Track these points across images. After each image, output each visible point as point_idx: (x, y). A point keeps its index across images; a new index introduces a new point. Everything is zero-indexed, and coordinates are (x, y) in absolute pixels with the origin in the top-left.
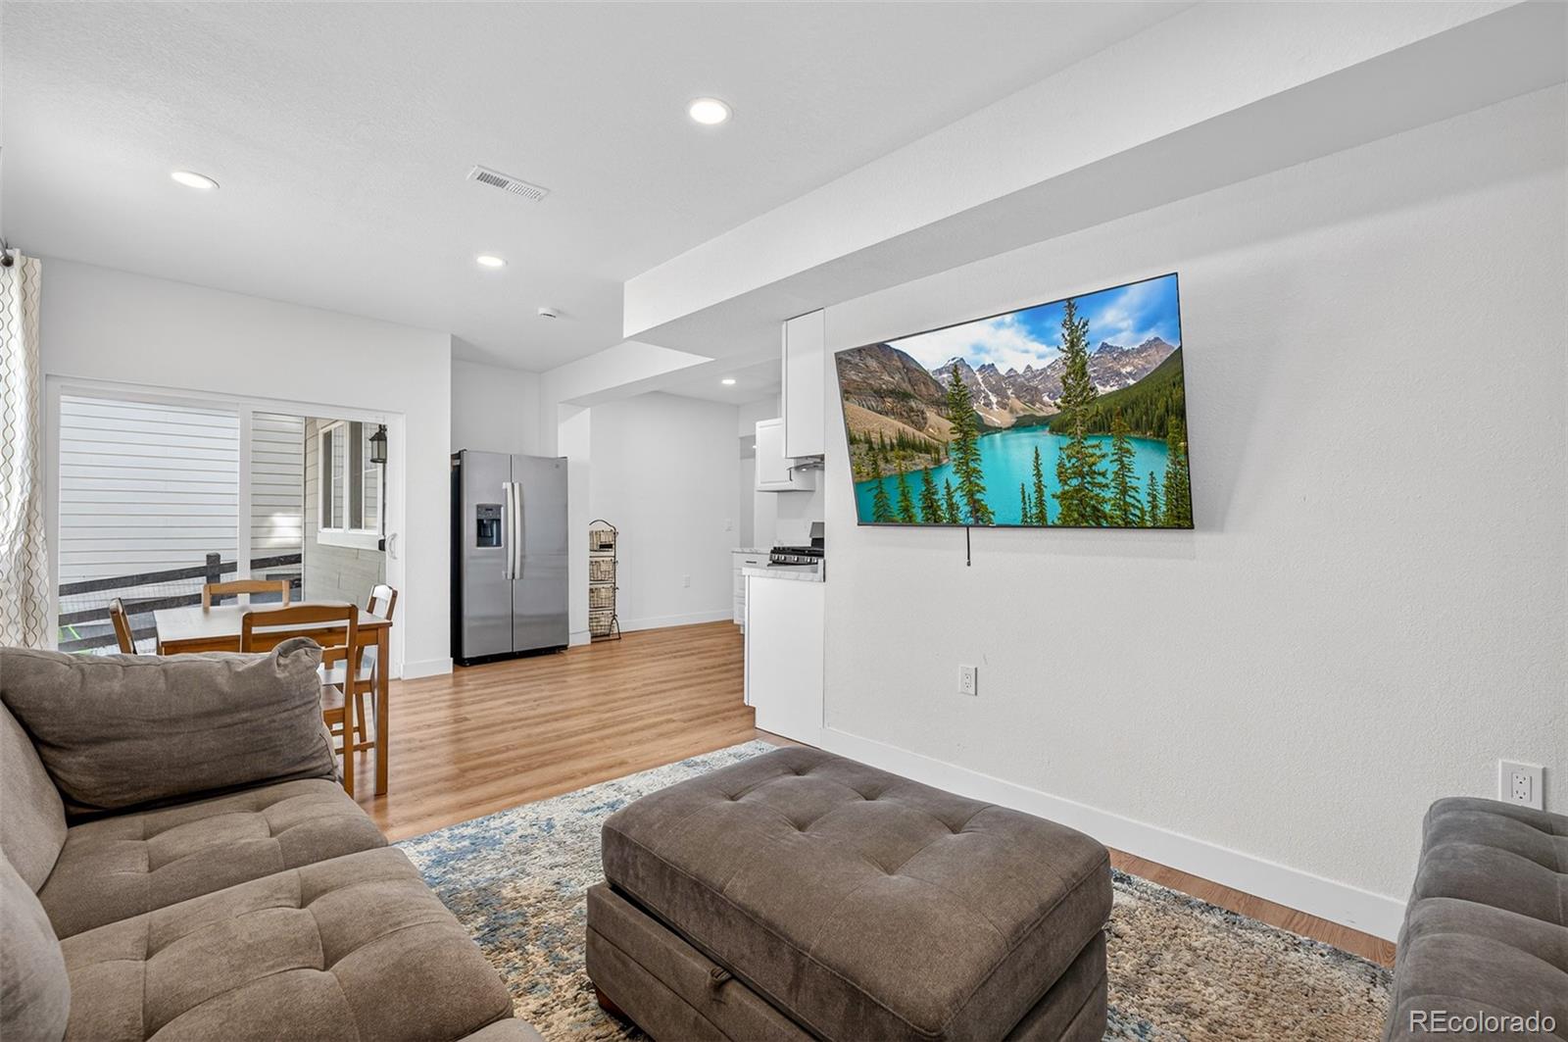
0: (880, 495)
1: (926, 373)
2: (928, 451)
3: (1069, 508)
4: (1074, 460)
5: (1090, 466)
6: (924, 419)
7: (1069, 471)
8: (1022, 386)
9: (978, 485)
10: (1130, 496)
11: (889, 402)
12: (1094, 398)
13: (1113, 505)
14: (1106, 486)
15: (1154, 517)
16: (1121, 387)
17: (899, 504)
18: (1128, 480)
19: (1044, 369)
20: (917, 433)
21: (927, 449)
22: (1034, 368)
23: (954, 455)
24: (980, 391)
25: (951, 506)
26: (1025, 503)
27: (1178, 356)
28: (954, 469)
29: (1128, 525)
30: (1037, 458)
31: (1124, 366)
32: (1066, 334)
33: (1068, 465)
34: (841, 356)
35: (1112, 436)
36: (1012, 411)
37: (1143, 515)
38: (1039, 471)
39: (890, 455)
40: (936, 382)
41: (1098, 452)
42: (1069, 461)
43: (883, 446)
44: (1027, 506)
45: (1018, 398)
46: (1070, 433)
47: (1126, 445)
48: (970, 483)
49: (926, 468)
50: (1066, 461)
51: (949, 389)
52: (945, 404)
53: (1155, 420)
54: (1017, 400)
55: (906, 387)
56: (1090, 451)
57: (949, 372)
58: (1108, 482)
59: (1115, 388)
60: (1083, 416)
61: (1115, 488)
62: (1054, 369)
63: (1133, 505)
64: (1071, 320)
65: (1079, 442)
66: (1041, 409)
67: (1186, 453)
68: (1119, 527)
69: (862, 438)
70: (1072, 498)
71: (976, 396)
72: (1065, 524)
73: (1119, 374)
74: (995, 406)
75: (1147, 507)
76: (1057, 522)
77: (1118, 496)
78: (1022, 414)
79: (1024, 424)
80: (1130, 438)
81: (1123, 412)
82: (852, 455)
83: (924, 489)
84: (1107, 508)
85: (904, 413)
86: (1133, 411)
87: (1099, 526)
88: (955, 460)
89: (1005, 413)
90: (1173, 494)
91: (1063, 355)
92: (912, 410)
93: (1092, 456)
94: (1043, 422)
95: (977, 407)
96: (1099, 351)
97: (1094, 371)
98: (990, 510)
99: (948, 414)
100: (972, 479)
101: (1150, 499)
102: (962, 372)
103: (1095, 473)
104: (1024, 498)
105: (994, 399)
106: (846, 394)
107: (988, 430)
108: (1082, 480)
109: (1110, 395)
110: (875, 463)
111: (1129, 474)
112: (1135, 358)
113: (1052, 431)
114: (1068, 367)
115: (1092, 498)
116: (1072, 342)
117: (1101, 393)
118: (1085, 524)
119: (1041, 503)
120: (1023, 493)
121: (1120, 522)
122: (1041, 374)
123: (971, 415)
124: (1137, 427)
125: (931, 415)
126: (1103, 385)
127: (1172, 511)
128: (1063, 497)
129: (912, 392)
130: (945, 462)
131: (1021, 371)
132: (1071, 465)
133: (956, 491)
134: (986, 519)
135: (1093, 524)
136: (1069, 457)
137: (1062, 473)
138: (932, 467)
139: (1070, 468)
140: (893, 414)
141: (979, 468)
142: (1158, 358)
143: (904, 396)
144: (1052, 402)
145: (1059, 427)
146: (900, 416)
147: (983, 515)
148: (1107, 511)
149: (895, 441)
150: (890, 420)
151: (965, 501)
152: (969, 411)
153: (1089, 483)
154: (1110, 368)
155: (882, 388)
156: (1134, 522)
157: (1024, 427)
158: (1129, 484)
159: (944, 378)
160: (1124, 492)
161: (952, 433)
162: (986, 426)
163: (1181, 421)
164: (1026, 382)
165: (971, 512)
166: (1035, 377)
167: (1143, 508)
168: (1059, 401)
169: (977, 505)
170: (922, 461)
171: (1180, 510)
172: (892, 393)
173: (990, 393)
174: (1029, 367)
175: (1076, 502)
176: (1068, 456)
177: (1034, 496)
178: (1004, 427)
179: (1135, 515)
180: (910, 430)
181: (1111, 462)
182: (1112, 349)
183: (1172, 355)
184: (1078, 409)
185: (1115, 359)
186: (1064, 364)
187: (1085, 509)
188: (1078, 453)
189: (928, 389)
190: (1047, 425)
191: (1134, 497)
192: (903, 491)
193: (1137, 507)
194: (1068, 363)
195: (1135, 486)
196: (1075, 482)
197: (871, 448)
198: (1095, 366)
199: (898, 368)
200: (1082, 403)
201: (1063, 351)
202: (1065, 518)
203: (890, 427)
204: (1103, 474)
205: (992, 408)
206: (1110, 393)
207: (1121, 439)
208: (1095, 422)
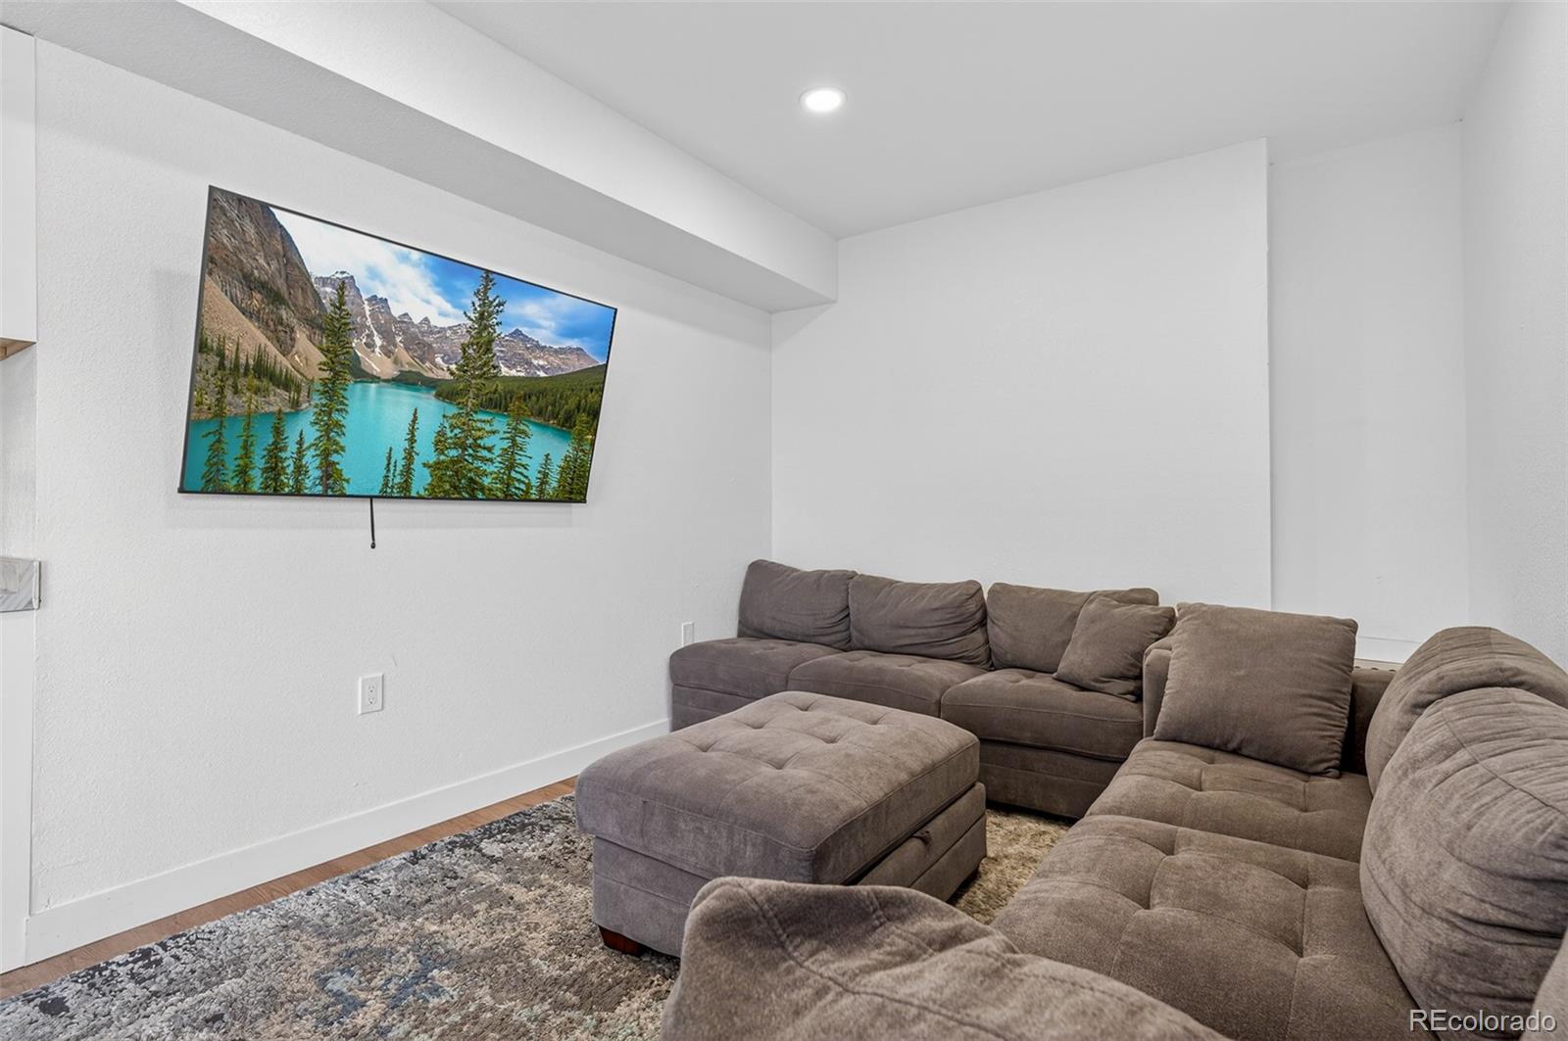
0: (217, 445)
1: (306, 276)
2: (287, 388)
3: (440, 479)
4: (457, 431)
5: (475, 440)
6: (293, 339)
7: (449, 441)
8: (414, 337)
9: (336, 443)
10: (516, 472)
11: (257, 300)
12: (495, 376)
13: (496, 478)
14: (491, 460)
15: (541, 491)
16: (530, 375)
17: (237, 463)
18: (517, 457)
19: (444, 329)
20: (280, 357)
21: (286, 383)
22: (432, 323)
23: (316, 399)
24: (364, 326)
25: (300, 469)
26: (388, 471)
27: (603, 370)
28: (313, 419)
29: (508, 498)
30: (414, 420)
31: (536, 358)
32: (477, 303)
33: (449, 434)
34: (217, 196)
35: (509, 416)
36: (396, 362)
37: (528, 489)
38: (413, 435)
39: (242, 382)
40: (316, 294)
41: (488, 427)
42: (452, 431)
43: (237, 365)
44: (391, 475)
45: (407, 349)
46: (459, 403)
47: (522, 427)
48: (329, 439)
49: (280, 411)
50: (448, 431)
51: (330, 309)
52: (320, 328)
53: (562, 412)
54: (405, 353)
55: (280, 284)
56: (479, 425)
57: (333, 287)
58: (494, 456)
59: (522, 374)
60: (478, 389)
61: (500, 463)
62: (455, 333)
63: (519, 481)
64: (485, 293)
65: (467, 414)
66: (431, 369)
67: (593, 444)
68: (497, 499)
69: (215, 345)
70: (447, 468)
71: (359, 329)
72: (436, 494)
73: (529, 363)
74: (377, 350)
75: (535, 482)
76: (422, 493)
77: (502, 471)
78: (407, 368)
79: (406, 380)
80: (530, 422)
81: (526, 397)
82: (196, 370)
83: (271, 441)
84: (487, 481)
85: (271, 323)
86: (538, 400)
87: (473, 498)
88: (316, 406)
89: (388, 362)
90: (569, 473)
91: (470, 323)
92: (280, 321)
93: (480, 430)
94: (430, 384)
95: (357, 344)
96: (511, 335)
97: (502, 351)
98: (345, 476)
99: (321, 342)
100: (332, 434)
101: (540, 476)
102: (349, 294)
103: (479, 446)
104: (389, 464)
105: (378, 341)
106: (213, 260)
107: (364, 376)
108: (463, 452)
109: (514, 378)
110: (221, 392)
111: (519, 452)
112: (551, 356)
113: (438, 396)
114: (472, 336)
115: (470, 471)
116: (482, 314)
117: (504, 374)
118: (456, 496)
119: (408, 471)
120: (389, 458)
121: (499, 494)
122: (439, 332)
123: (347, 352)
124: (540, 413)
125: (301, 336)
126: (508, 367)
127: (564, 487)
128: (435, 467)
129: (286, 297)
130: (304, 406)
131: (417, 321)
132: (452, 435)
133: (309, 448)
134: (337, 488)
135: (467, 496)
136: (453, 427)
137: (440, 441)
138: (288, 410)
139: (451, 438)
140: (258, 320)
141: (343, 422)
142: (576, 365)
143: (275, 298)
144: (445, 366)
145: (446, 393)
146: (265, 325)
147: (335, 482)
148: (486, 484)
149: (251, 362)
150: (251, 326)
151: (318, 462)
152: (346, 345)
153: (470, 455)
154: (520, 355)
155: (252, 274)
156: (516, 495)
157: (409, 384)
158: (518, 461)
159: (326, 293)
160: (511, 467)
161: (320, 369)
162: (363, 371)
163: (593, 420)
164: (420, 336)
165: (321, 479)
166: (432, 333)
167: (529, 483)
168: (453, 367)
169: (330, 469)
170: (278, 400)
171: (575, 486)
172: (264, 287)
173: (375, 333)
174: (426, 319)
175: (449, 473)
176: (451, 426)
177: (401, 463)
178: (383, 377)
179: (519, 489)
180: (273, 350)
181: (502, 439)
182: (526, 339)
183: (593, 368)
184: (473, 381)
185: (528, 348)
186: (467, 331)
187: (459, 480)
188: (464, 424)
189: (305, 299)
190: (434, 388)
191: (521, 474)
192: (246, 441)
193: (523, 482)
194: (473, 333)
195: (524, 463)
196: (453, 453)
197: (221, 366)
198: (503, 346)
199: (277, 254)
200: (480, 377)
201: (469, 318)
202: (433, 489)
203: (248, 339)
204: (489, 450)
205: (373, 351)
206: (514, 377)
207: (518, 420)
208: (491, 399)
